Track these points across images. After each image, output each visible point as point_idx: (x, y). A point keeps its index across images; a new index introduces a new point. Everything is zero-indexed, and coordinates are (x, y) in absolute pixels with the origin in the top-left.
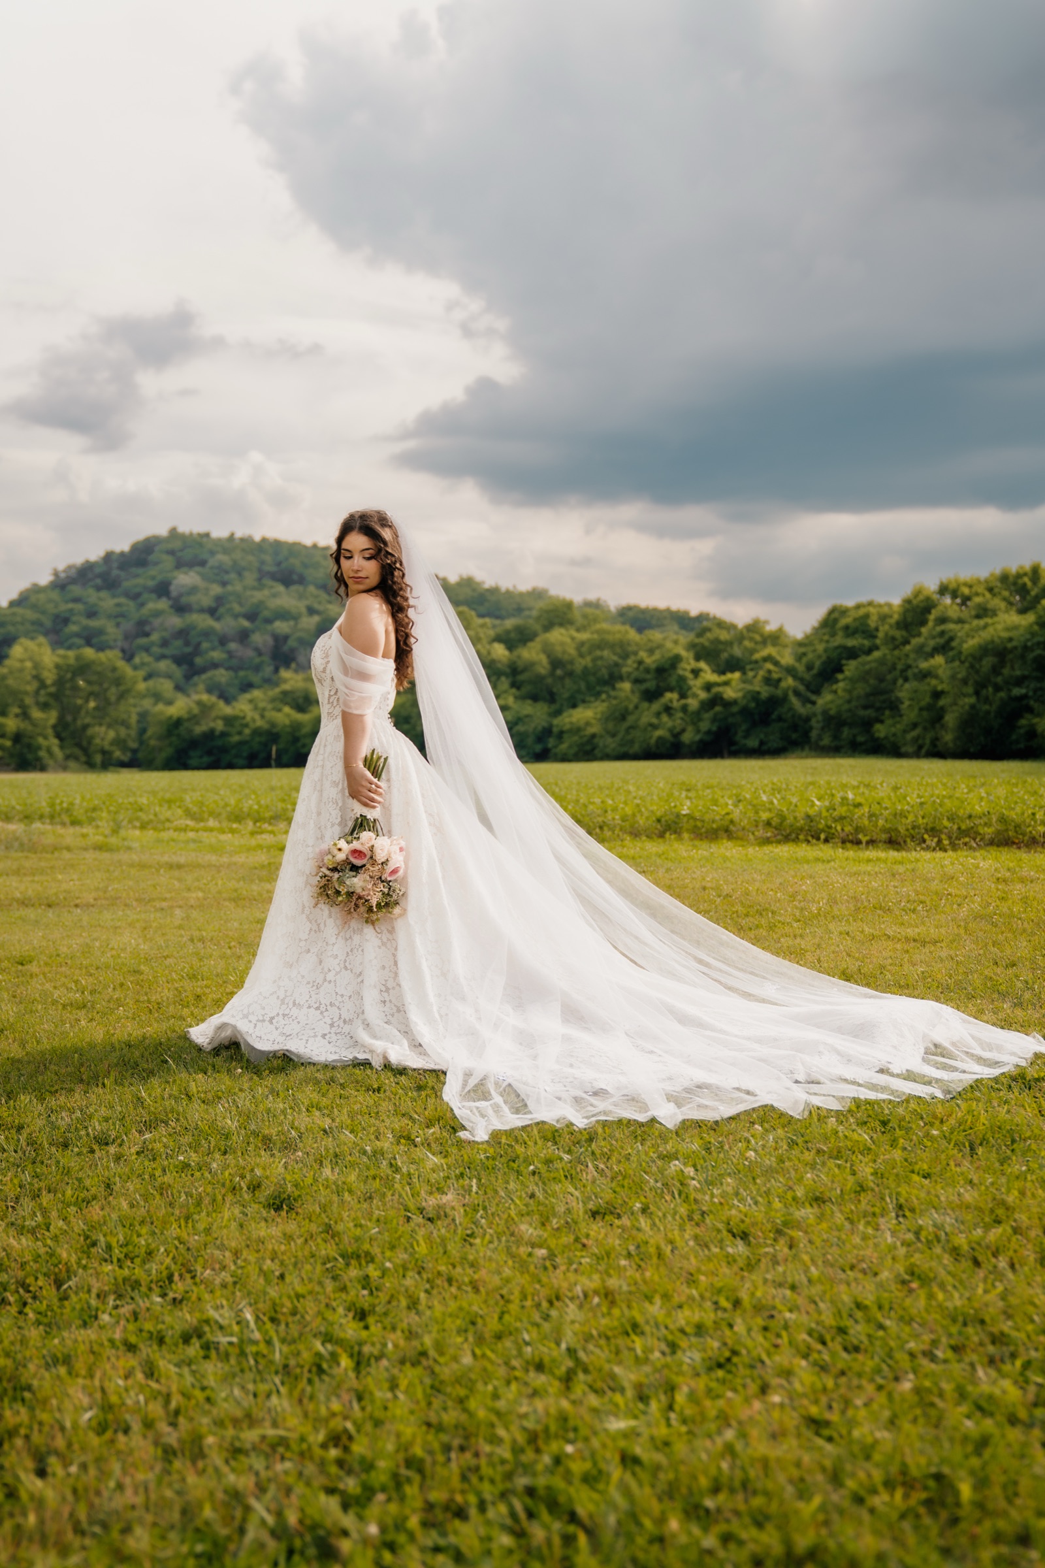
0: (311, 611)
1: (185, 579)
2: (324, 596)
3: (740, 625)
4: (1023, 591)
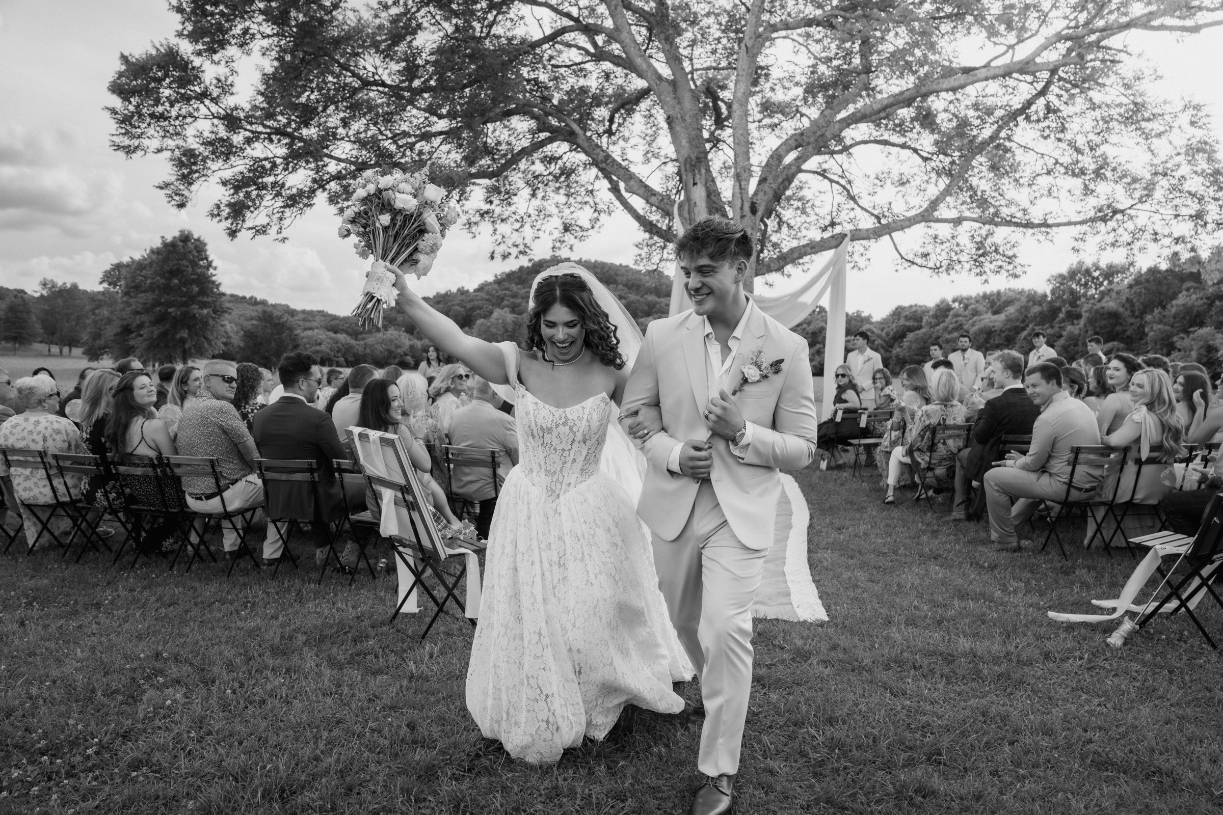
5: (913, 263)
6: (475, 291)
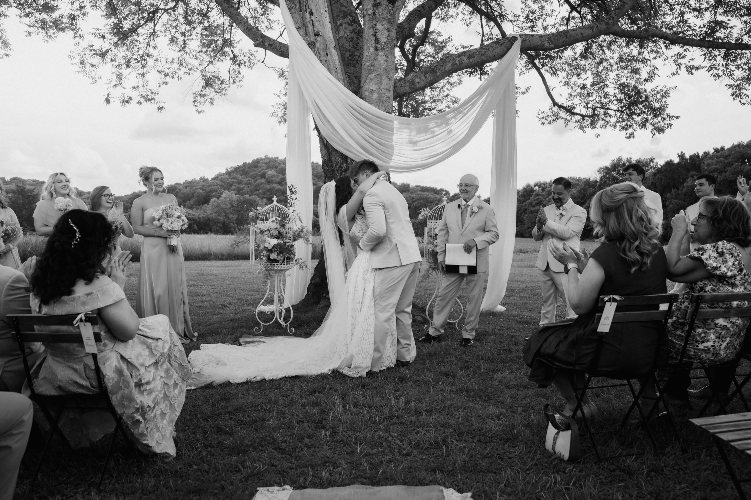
1: (270, 172)
6: (213, 179)
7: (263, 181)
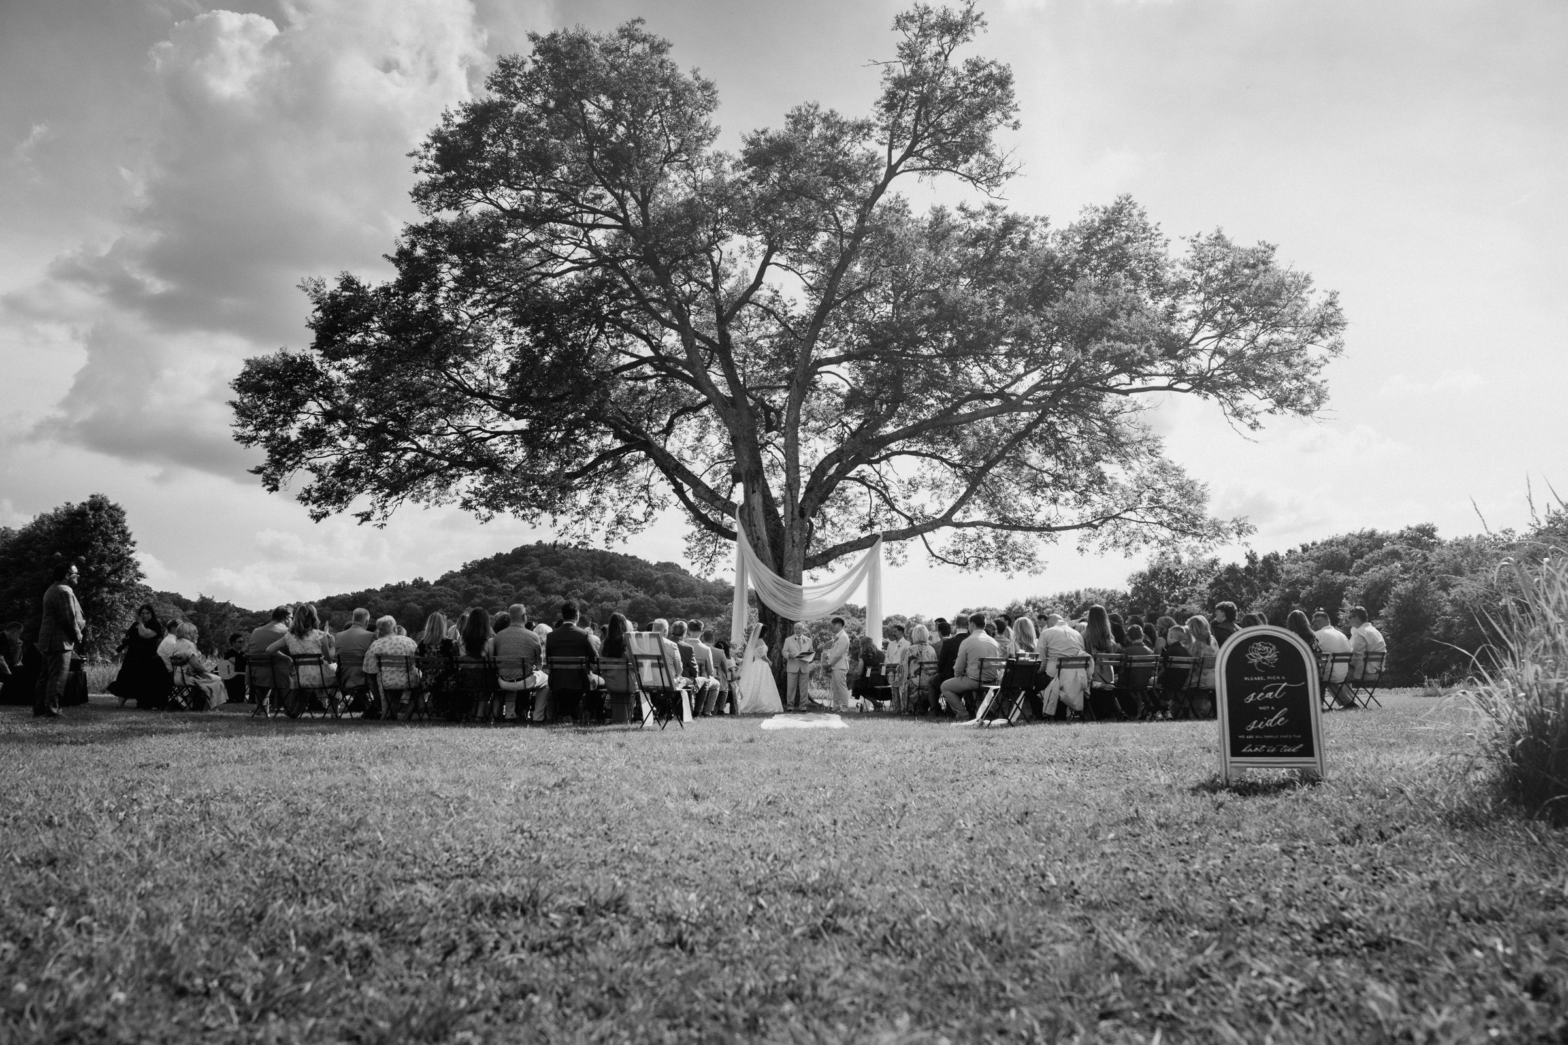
0: (626, 596)
1: (547, 572)
2: (633, 588)
3: (908, 617)
4: (1071, 604)
5: (944, 561)
6: (437, 583)
7: (532, 588)
